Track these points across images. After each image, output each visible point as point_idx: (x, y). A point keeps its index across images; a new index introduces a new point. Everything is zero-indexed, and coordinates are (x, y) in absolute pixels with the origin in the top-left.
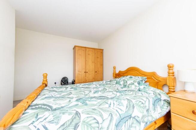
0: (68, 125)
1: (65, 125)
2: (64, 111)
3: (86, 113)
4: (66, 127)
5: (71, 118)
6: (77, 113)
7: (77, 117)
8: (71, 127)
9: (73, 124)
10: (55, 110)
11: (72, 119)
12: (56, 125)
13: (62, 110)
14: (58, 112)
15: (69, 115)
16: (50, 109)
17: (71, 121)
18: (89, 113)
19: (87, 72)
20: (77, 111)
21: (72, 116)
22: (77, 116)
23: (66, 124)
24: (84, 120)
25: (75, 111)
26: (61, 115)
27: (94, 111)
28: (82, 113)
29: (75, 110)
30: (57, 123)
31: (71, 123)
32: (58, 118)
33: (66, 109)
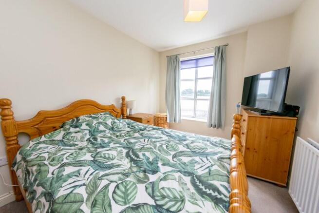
2: (183, 165)
13: (184, 168)
14: (189, 169)
16: (195, 178)
26: (187, 164)
29: (173, 160)
33: (179, 166)
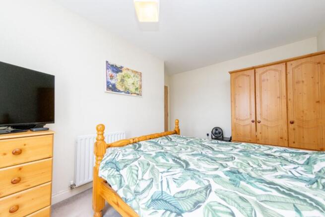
0: (187, 195)
1: (185, 194)
3: (221, 196)
4: (185, 197)
5: (195, 189)
6: (208, 188)
7: (204, 193)
8: (191, 200)
9: (195, 199)
10: (189, 170)
11: (196, 191)
12: (177, 187)
15: (197, 183)
17: (194, 193)
18: (227, 199)
19: (259, 122)
20: (210, 185)
21: (199, 187)
22: (205, 191)
23: (186, 192)
24: (212, 204)
25: (208, 184)
27: (240, 201)
28: (216, 192)
30: (179, 185)
31: (192, 195)
32: (184, 180)
